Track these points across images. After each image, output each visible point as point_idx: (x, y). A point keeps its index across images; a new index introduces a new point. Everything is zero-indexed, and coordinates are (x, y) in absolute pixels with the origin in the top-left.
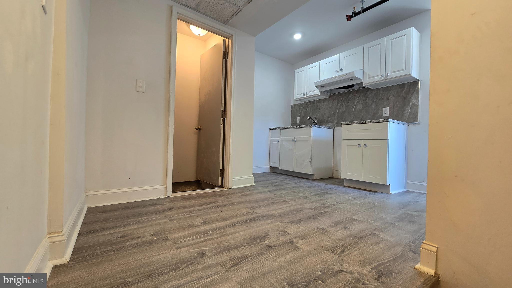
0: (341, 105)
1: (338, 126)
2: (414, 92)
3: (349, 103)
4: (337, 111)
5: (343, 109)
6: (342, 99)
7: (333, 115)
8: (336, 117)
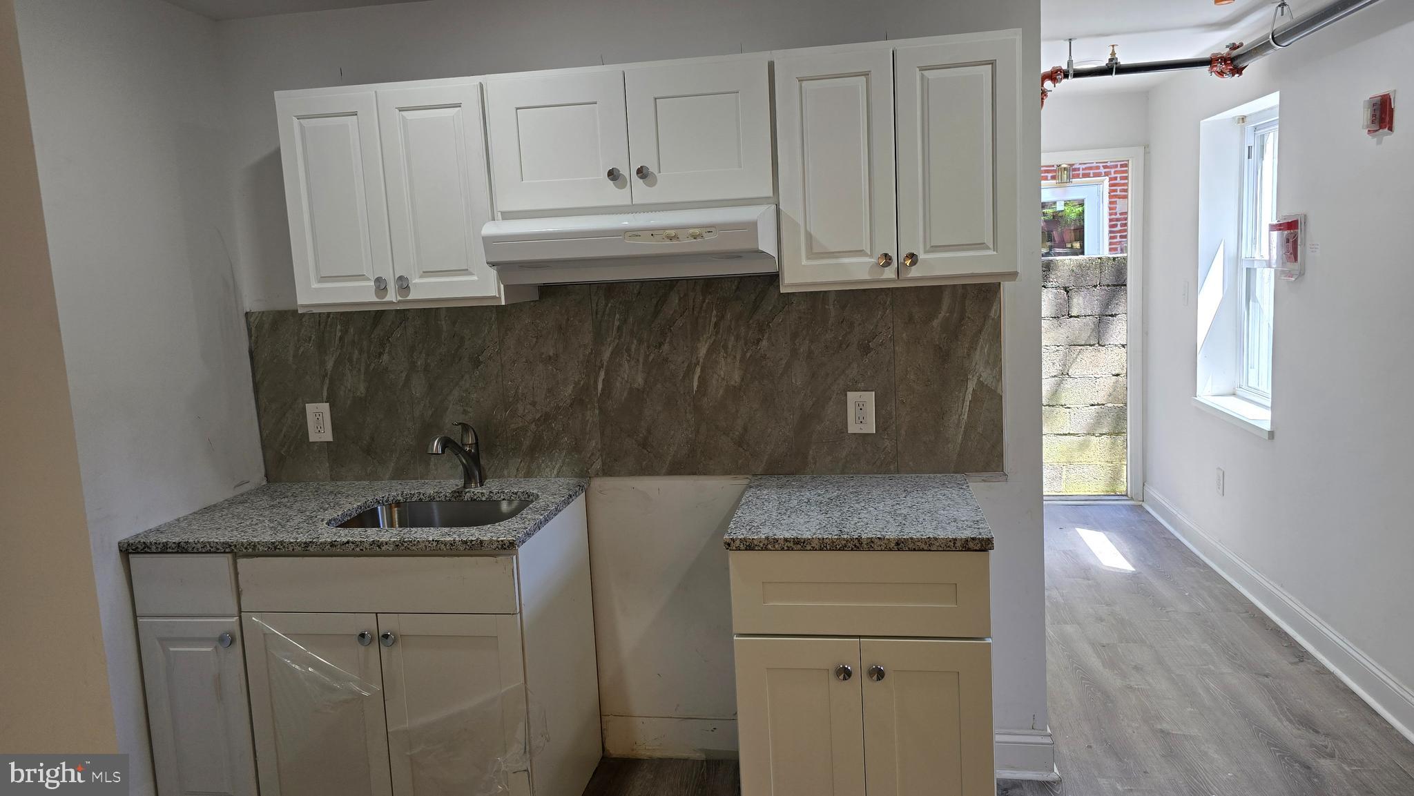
0: (616, 353)
1: (607, 472)
2: (980, 331)
3: (666, 347)
4: (596, 382)
5: (632, 375)
6: (625, 321)
7: (571, 405)
8: (592, 415)
